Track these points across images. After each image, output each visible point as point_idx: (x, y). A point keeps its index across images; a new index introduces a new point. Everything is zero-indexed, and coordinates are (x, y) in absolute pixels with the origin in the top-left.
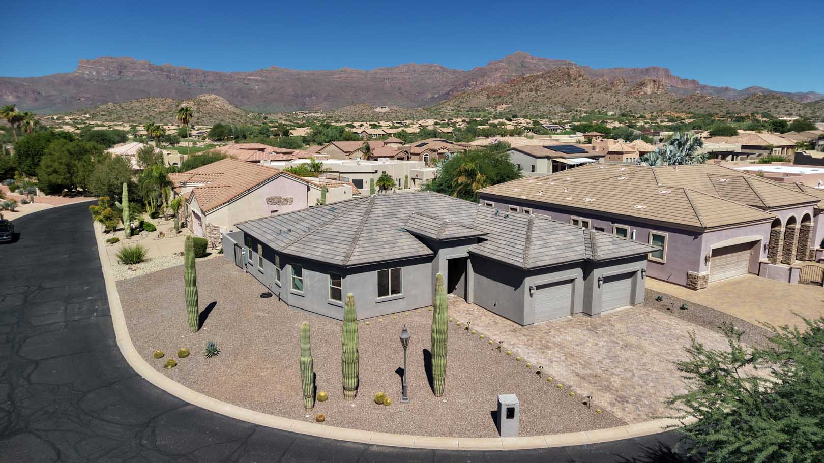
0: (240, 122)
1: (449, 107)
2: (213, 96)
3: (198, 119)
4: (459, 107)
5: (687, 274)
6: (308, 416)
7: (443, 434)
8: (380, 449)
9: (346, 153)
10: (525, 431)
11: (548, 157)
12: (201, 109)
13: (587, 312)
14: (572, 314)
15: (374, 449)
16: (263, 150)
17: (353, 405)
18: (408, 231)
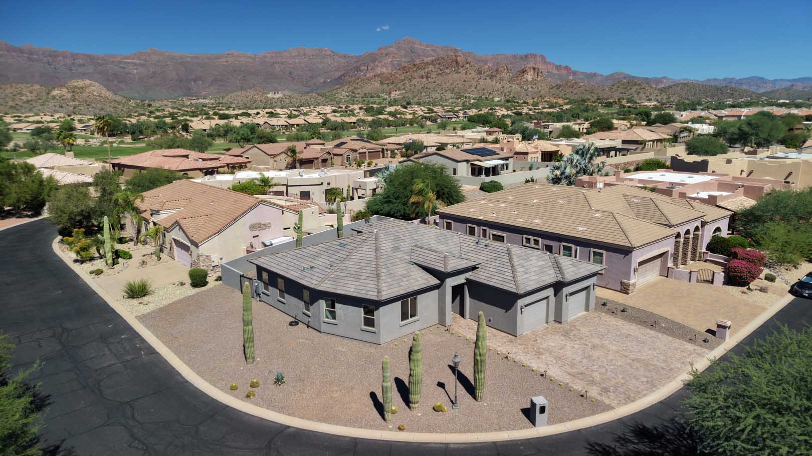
0: (122, 110)
1: (343, 93)
2: (88, 82)
3: (75, 108)
4: (353, 92)
5: (621, 282)
6: (390, 427)
7: (496, 430)
8: (457, 446)
9: (270, 155)
10: (550, 422)
11: (467, 161)
12: (77, 97)
13: (558, 320)
14: (547, 322)
15: (452, 446)
16: (187, 156)
17: (419, 415)
18: (415, 264)
